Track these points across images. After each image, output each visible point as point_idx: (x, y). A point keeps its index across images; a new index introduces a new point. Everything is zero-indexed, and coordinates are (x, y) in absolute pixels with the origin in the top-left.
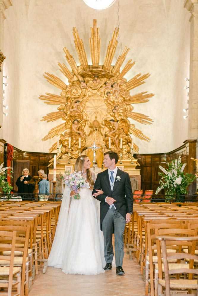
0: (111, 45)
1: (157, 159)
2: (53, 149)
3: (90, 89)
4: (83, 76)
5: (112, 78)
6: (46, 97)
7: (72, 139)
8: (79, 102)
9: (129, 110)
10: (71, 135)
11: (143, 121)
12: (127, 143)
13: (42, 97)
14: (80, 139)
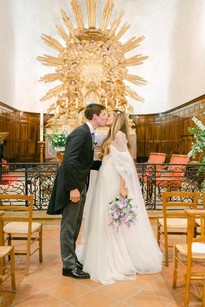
0: (107, 7)
1: (151, 119)
2: (51, 109)
3: (86, 52)
4: (80, 38)
5: (108, 41)
6: (43, 58)
7: (69, 99)
8: (76, 63)
9: (124, 72)
10: (68, 95)
11: (138, 82)
12: (123, 104)
13: (39, 59)
14: (77, 99)
